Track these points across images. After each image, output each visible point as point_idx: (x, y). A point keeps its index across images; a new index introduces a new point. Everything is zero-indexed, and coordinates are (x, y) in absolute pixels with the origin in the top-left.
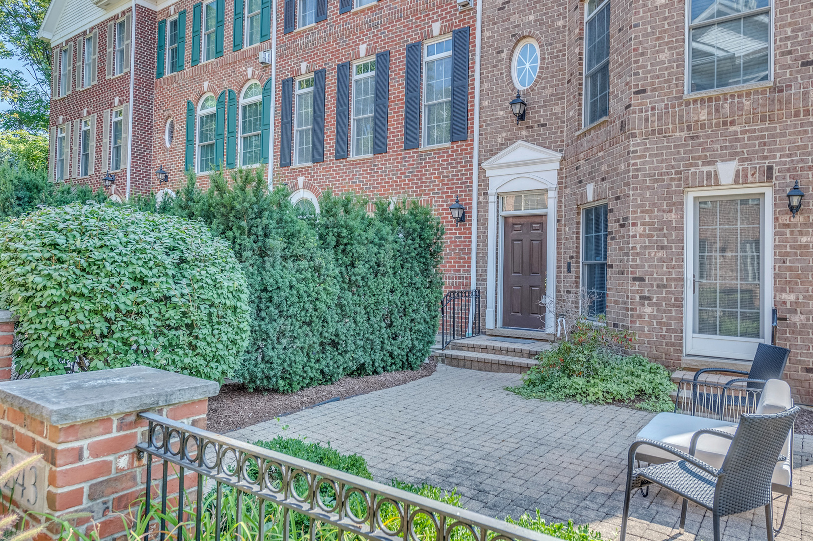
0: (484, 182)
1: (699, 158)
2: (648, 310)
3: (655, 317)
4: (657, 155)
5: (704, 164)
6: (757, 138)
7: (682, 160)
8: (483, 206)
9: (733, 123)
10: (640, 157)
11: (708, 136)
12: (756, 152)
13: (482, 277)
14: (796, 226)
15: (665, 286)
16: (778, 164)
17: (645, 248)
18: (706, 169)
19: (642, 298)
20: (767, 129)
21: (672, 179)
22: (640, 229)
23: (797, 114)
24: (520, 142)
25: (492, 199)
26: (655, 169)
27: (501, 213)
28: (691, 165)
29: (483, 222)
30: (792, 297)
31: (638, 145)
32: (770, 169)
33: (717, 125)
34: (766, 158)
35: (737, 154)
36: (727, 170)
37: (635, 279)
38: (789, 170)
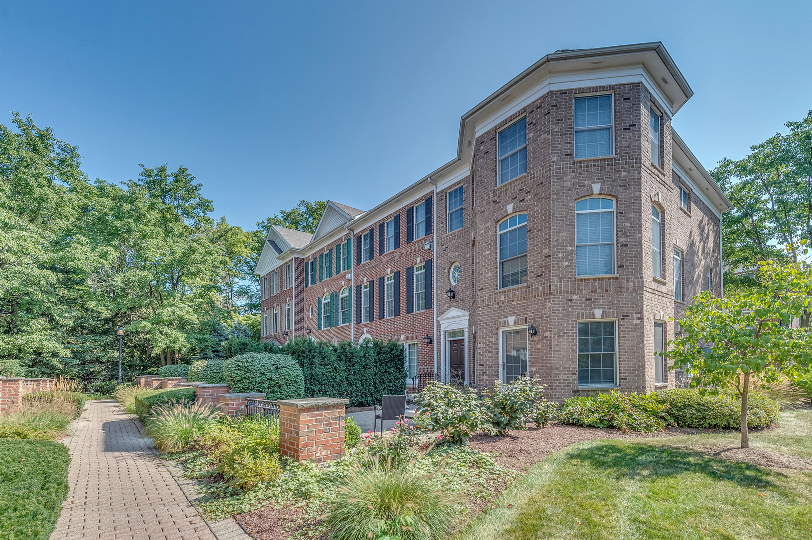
0: (439, 326)
1: (502, 315)
2: (485, 377)
3: (488, 380)
4: (487, 315)
5: (504, 318)
6: (522, 307)
7: (496, 316)
8: (439, 337)
9: (513, 301)
10: (481, 316)
11: (505, 307)
12: (522, 312)
13: (439, 368)
14: (535, 341)
15: (491, 368)
16: (529, 317)
17: (484, 353)
18: (504, 320)
19: (483, 373)
20: (525, 303)
21: (493, 325)
22: (482, 345)
23: (535, 297)
24: (453, 308)
25: (442, 334)
26: (487, 320)
27: (447, 339)
28: (499, 319)
29: (439, 344)
30: (535, 369)
31: (480, 311)
32: (526, 319)
33: (508, 302)
34: (525, 314)
35: (515, 313)
36: (511, 320)
37: (480, 365)
38: (533, 319)
